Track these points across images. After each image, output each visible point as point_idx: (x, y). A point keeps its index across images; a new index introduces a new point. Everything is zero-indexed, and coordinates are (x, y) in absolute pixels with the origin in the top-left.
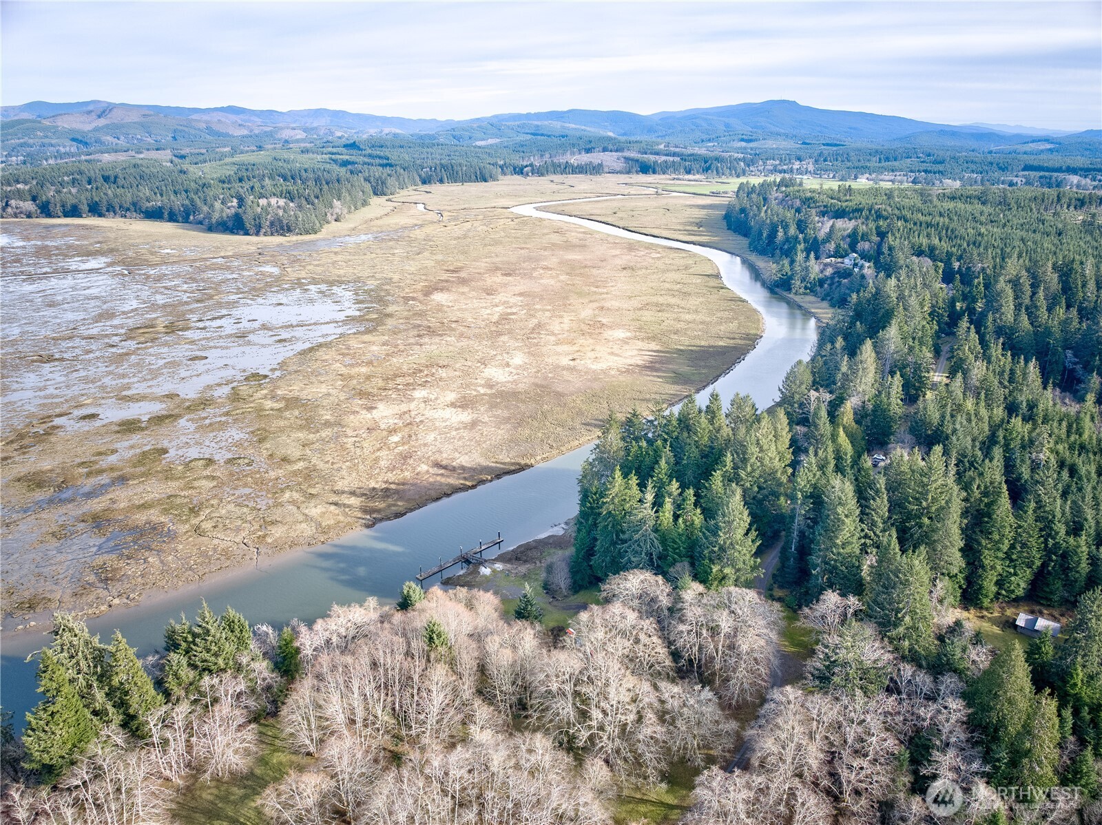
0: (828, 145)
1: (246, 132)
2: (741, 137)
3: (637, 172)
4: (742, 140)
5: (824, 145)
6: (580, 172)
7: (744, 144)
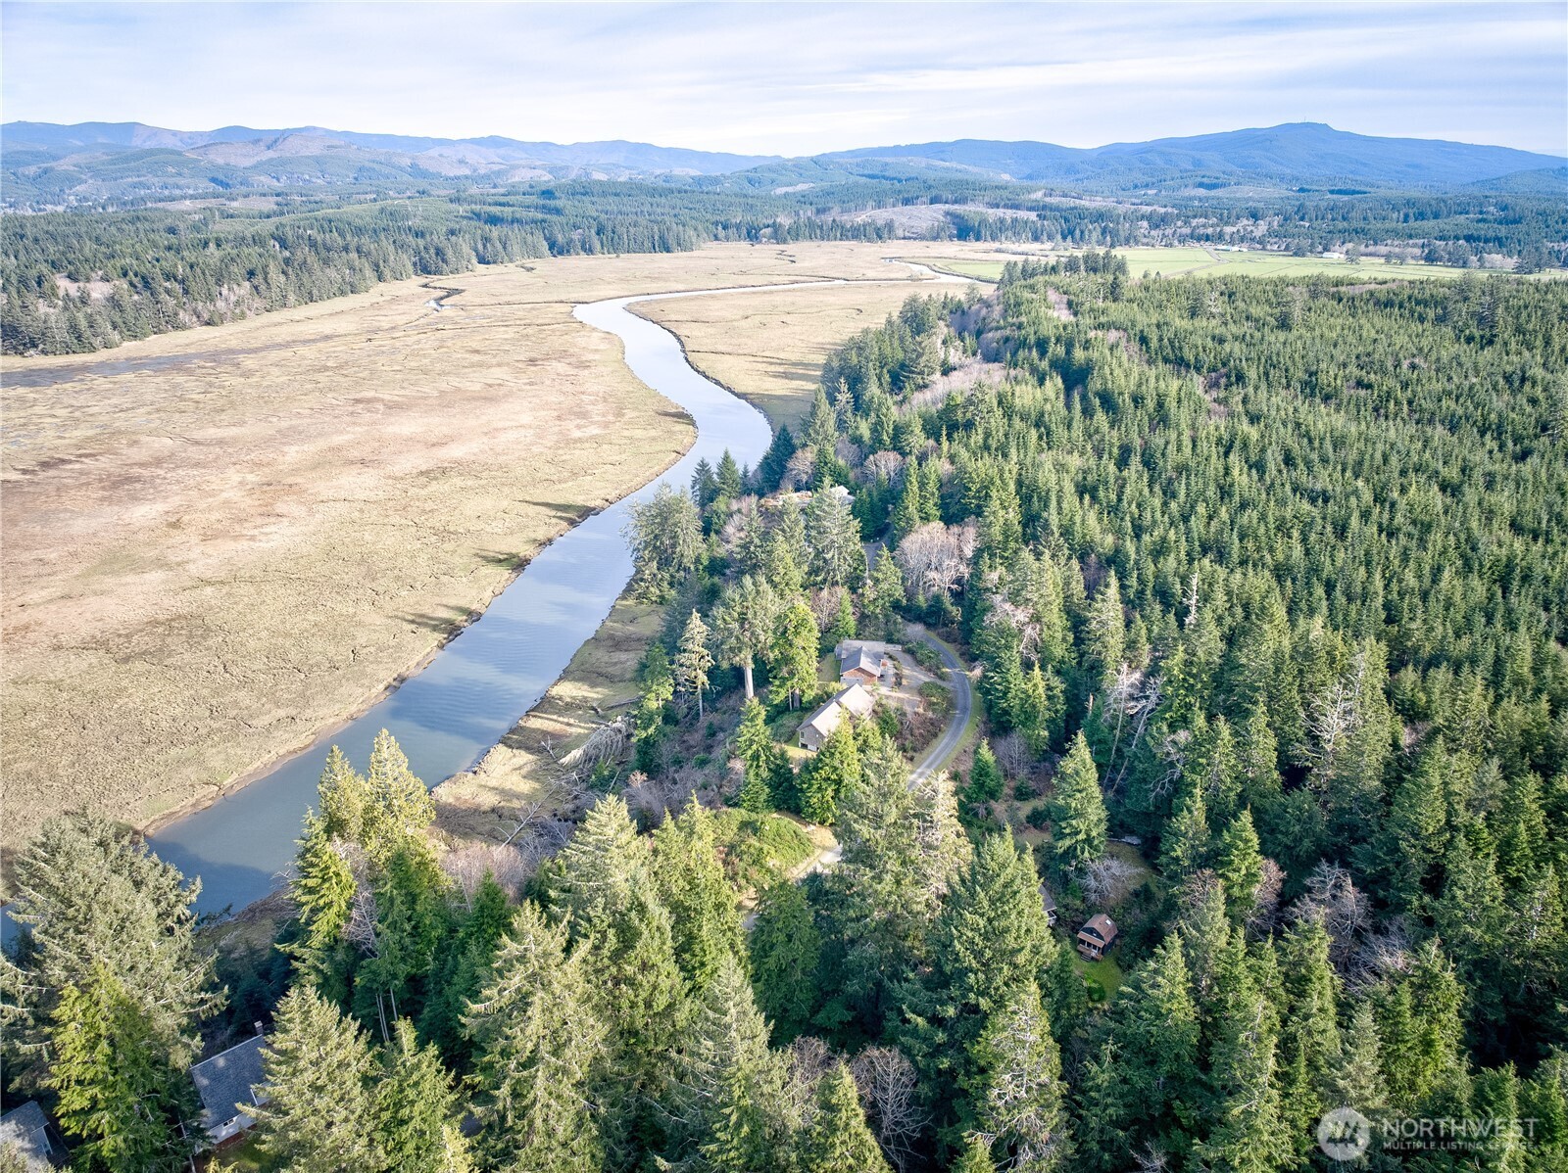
0: (1340, 192)
1: (468, 172)
2: (1199, 179)
3: (951, 238)
4: (1201, 185)
5: (1332, 192)
6: (855, 237)
7: (1202, 192)
